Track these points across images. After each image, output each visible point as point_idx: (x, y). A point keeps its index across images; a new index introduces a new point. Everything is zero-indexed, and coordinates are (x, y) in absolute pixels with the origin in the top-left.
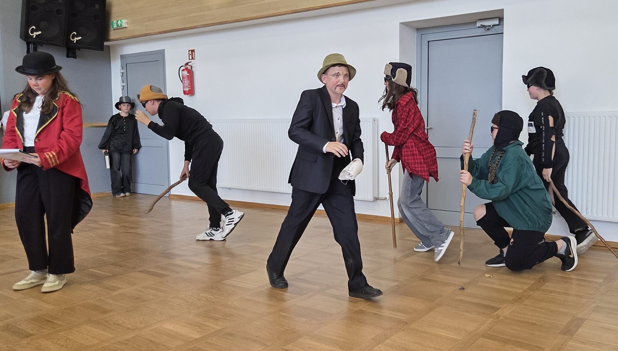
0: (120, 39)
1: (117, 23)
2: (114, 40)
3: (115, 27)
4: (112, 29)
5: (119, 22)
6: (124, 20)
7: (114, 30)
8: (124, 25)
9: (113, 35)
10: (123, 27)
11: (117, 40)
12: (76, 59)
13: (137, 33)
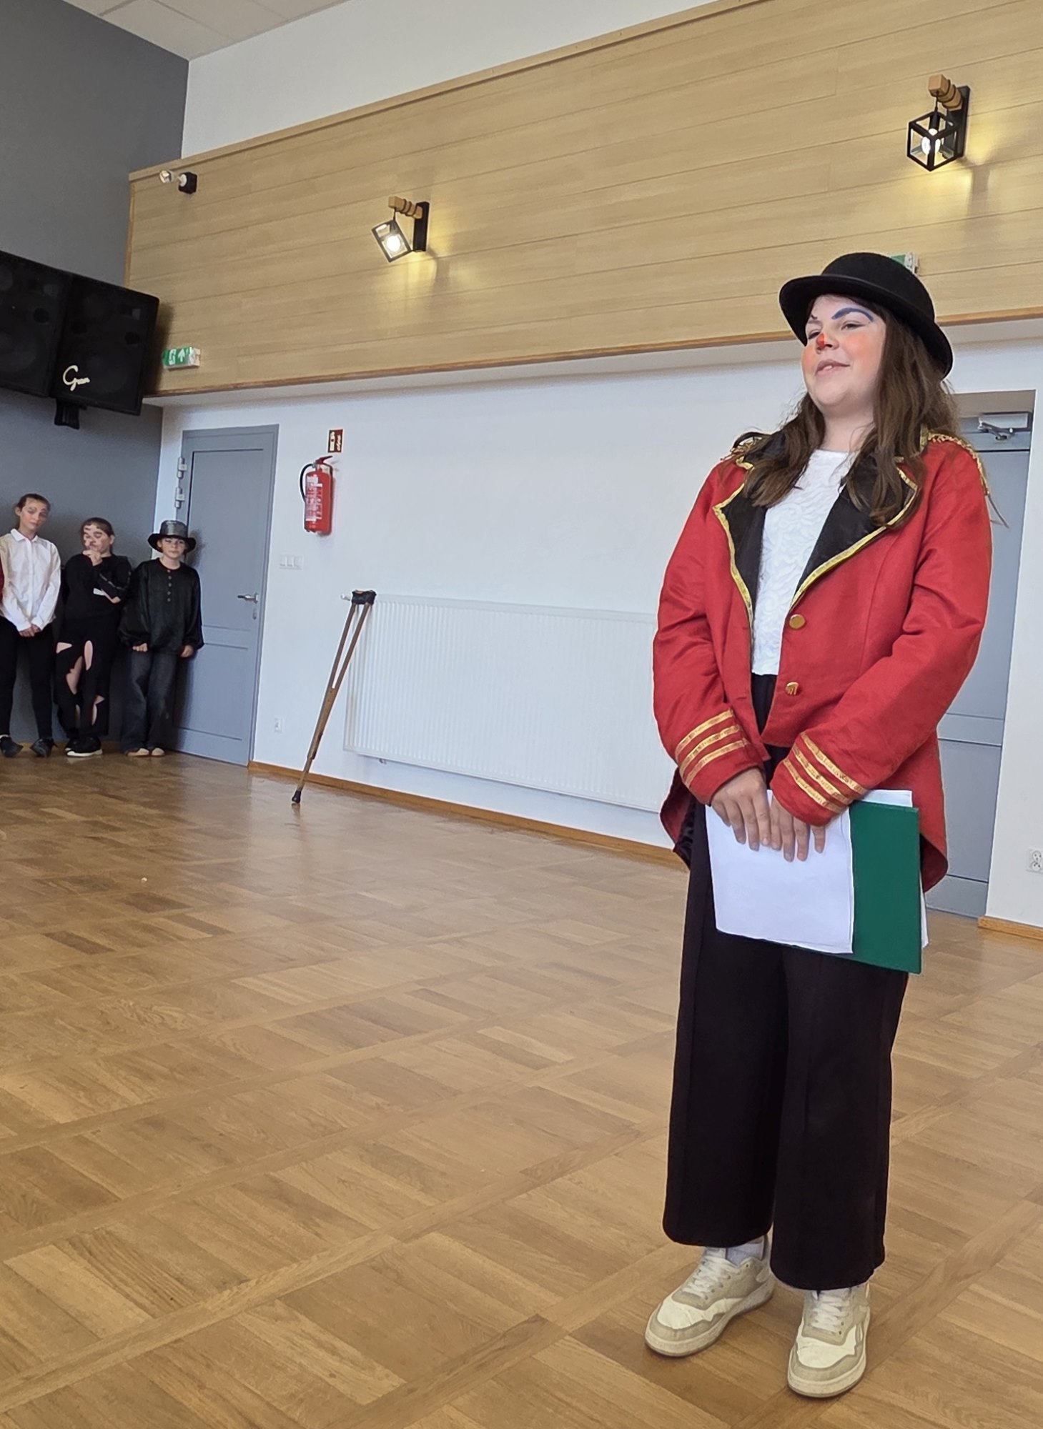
0: (181, 393)
1: (176, 356)
2: (167, 394)
3: (171, 363)
4: (165, 367)
5: (182, 354)
6: (192, 348)
7: (171, 370)
8: (191, 362)
9: (167, 382)
10: (189, 365)
11: (173, 394)
12: (75, 430)
13: (221, 381)
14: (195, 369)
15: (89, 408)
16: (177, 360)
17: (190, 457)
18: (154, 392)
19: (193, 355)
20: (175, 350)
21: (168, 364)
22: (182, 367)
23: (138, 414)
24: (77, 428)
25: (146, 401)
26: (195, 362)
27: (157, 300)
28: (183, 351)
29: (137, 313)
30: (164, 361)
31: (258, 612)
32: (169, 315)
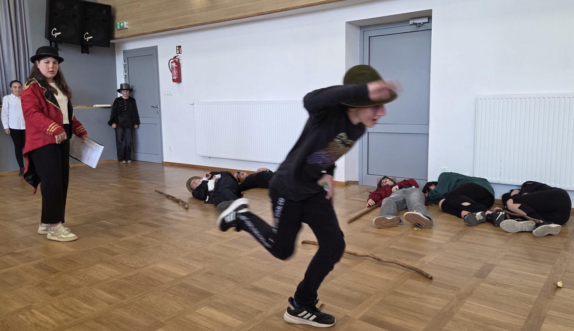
0: (123, 38)
1: (120, 25)
2: (117, 39)
6: (125, 22)
7: (118, 30)
9: (117, 34)
11: (120, 38)
12: (88, 54)
13: (137, 33)
14: (127, 29)
15: (92, 46)
16: (120, 27)
17: (127, 60)
18: (113, 38)
20: (119, 23)
21: (117, 28)
22: (122, 28)
23: (109, 47)
24: (89, 54)
25: (111, 41)
26: (126, 27)
27: (110, 6)
28: (122, 23)
29: (104, 12)
31: (159, 111)
32: (115, 11)
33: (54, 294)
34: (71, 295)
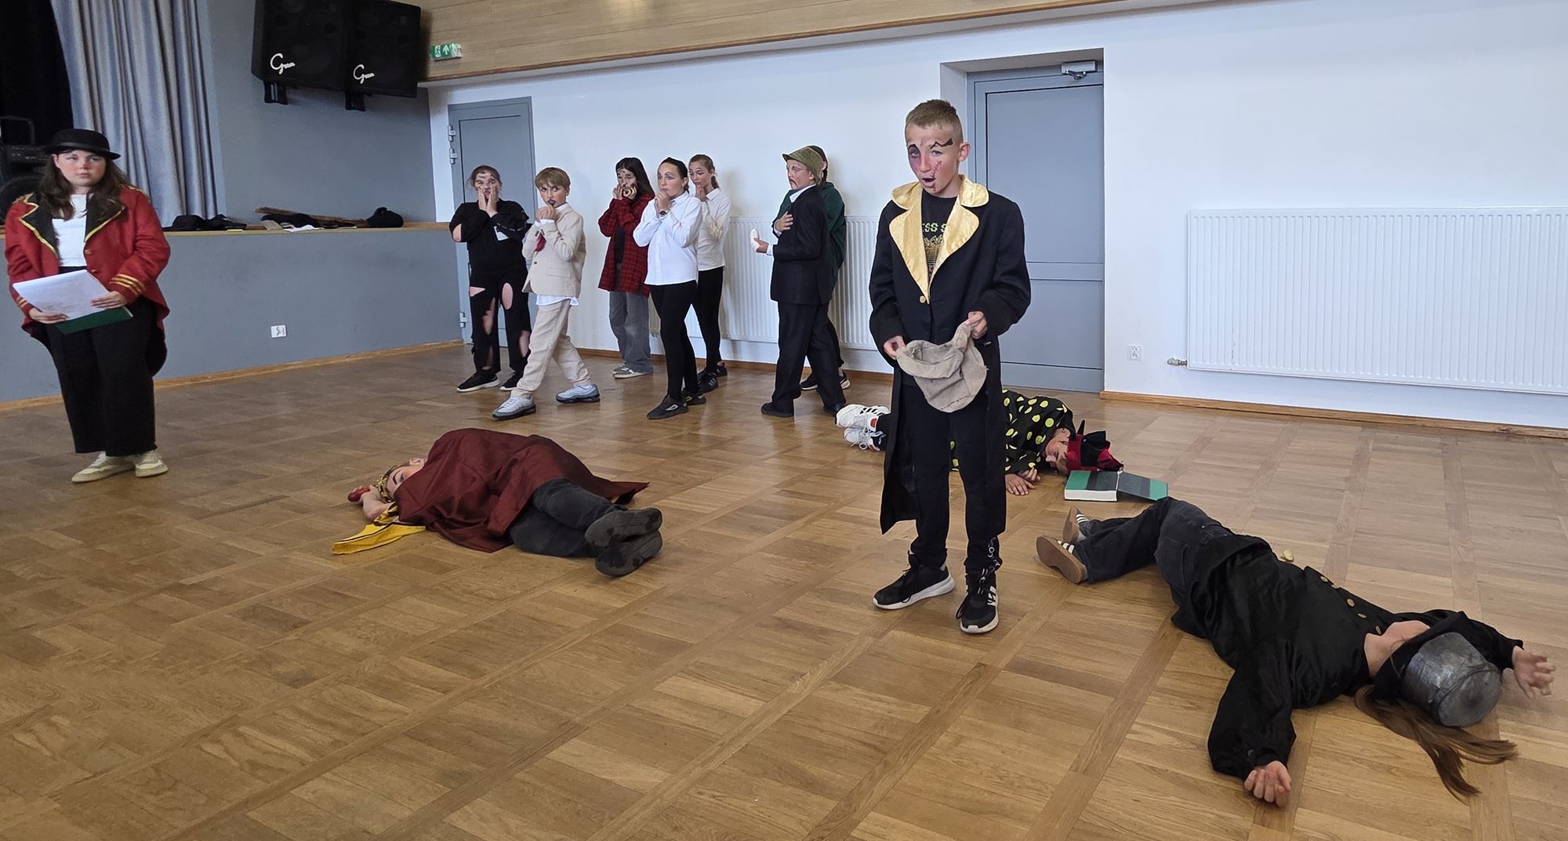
0: (449, 78)
1: (441, 50)
2: (435, 79)
3: (437, 56)
4: (432, 59)
5: (446, 49)
6: (455, 43)
8: (455, 54)
9: (434, 70)
10: (453, 56)
11: (442, 78)
12: (362, 112)
13: (480, 68)
14: (458, 60)
15: (375, 95)
16: (443, 53)
17: (457, 125)
18: (425, 79)
19: (455, 49)
20: (439, 46)
21: (434, 57)
22: (447, 58)
23: (415, 97)
24: (364, 110)
25: (419, 85)
26: (458, 53)
27: (418, 9)
28: (446, 46)
29: (404, 20)
30: (431, 55)
32: (429, 19)
33: (298, 680)
34: (344, 678)
